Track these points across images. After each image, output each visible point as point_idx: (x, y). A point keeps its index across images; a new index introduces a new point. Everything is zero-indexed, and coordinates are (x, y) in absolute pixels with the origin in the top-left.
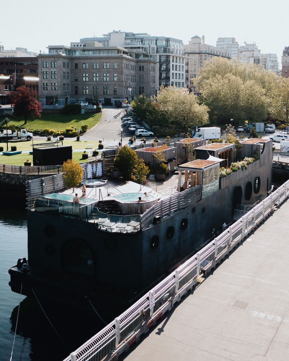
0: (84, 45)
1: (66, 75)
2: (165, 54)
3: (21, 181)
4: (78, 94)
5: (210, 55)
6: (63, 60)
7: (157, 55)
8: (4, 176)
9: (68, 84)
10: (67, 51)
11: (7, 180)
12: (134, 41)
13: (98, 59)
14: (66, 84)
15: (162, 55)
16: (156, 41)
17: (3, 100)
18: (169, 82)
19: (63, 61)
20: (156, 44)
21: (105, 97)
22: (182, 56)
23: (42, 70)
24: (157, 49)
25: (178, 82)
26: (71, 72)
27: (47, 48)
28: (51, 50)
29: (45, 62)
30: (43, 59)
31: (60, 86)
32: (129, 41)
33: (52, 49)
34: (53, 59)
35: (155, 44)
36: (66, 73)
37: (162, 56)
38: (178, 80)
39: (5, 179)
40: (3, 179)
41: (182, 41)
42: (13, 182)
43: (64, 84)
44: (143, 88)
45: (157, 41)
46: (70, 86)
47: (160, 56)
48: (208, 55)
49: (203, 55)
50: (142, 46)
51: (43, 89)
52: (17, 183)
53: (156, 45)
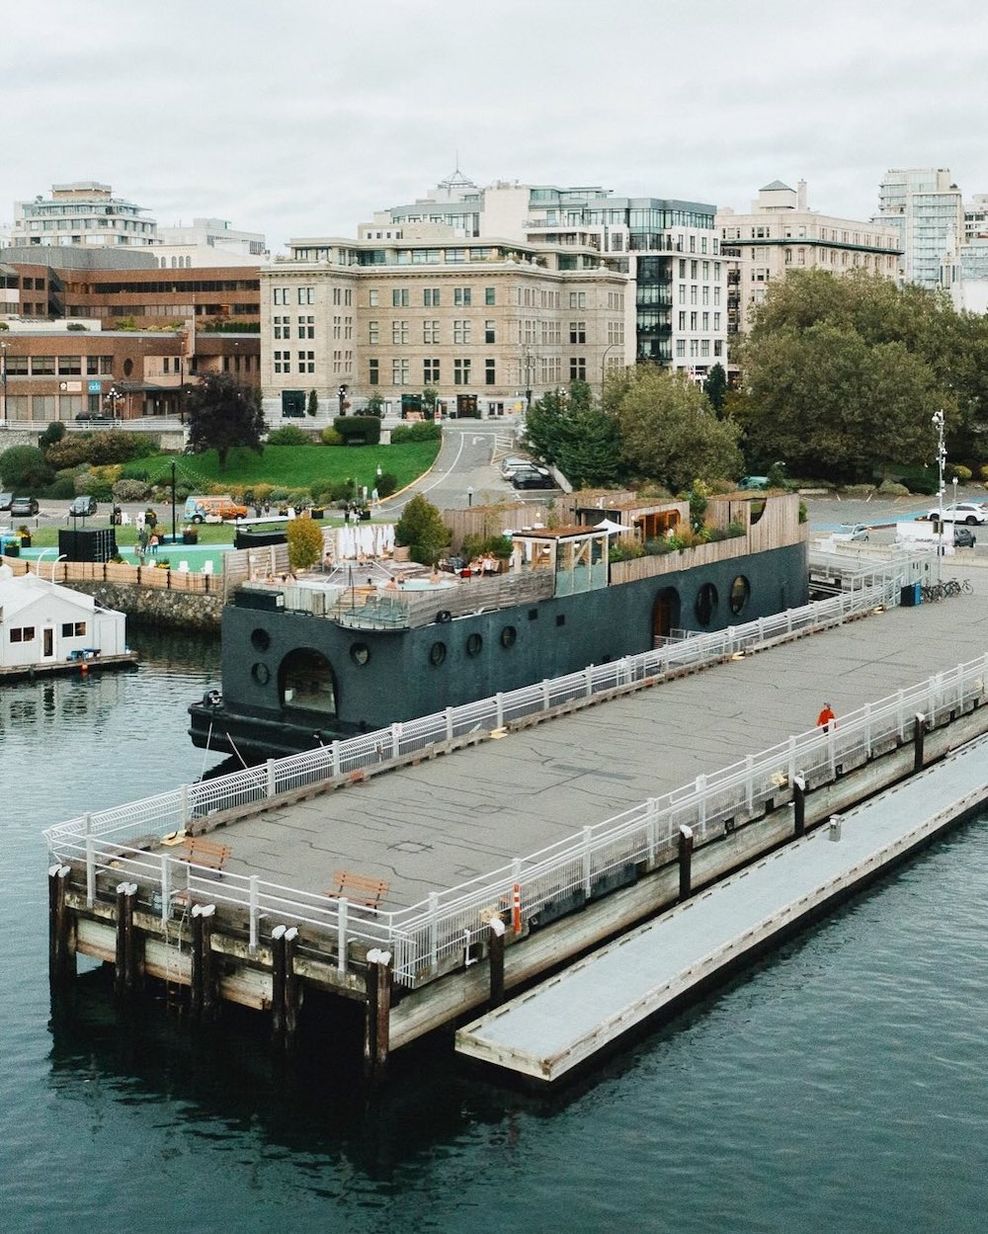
0: (398, 234)
1: (343, 325)
2: (656, 253)
3: (208, 609)
4: (379, 383)
5: (818, 248)
6: (334, 281)
7: (627, 258)
8: (168, 599)
9: (349, 354)
10: (347, 252)
11: (175, 607)
12: (558, 212)
13: (438, 276)
14: (343, 354)
15: (647, 257)
16: (628, 211)
17: (158, 403)
18: (669, 342)
19: (333, 284)
20: (628, 222)
21: (459, 393)
22: (714, 257)
23: (270, 311)
24: (631, 237)
25: (700, 338)
26: (359, 318)
27: (287, 245)
28: (299, 252)
29: (282, 288)
30: (274, 281)
31: (324, 359)
32: (542, 215)
33: (301, 249)
34: (303, 280)
35: (622, 221)
36: (343, 320)
37: (646, 260)
38: (700, 334)
39: (171, 606)
40: (165, 606)
41: (716, 207)
42: (190, 612)
43: (337, 354)
44: (582, 361)
45: (631, 214)
46: (355, 361)
47: (640, 260)
48: (809, 247)
49: (792, 247)
50: (581, 229)
51: (274, 368)
52: (199, 615)
53: (626, 225)
